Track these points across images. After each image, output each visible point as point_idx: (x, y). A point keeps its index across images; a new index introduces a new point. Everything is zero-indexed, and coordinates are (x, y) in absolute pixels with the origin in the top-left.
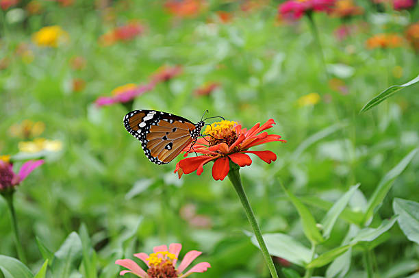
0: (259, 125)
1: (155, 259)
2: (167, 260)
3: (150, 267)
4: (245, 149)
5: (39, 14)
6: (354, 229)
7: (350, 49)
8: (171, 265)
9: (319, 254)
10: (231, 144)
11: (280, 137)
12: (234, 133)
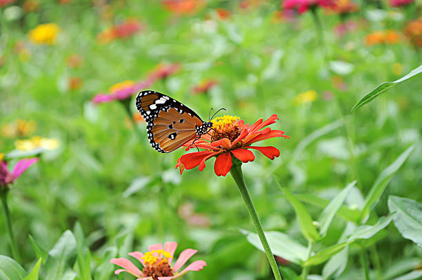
0: (262, 120)
1: (151, 257)
2: (162, 259)
3: (145, 266)
4: (248, 145)
5: (36, 11)
6: (351, 227)
7: (350, 45)
8: (167, 263)
9: (315, 252)
10: (234, 139)
11: (283, 133)
12: (236, 128)
